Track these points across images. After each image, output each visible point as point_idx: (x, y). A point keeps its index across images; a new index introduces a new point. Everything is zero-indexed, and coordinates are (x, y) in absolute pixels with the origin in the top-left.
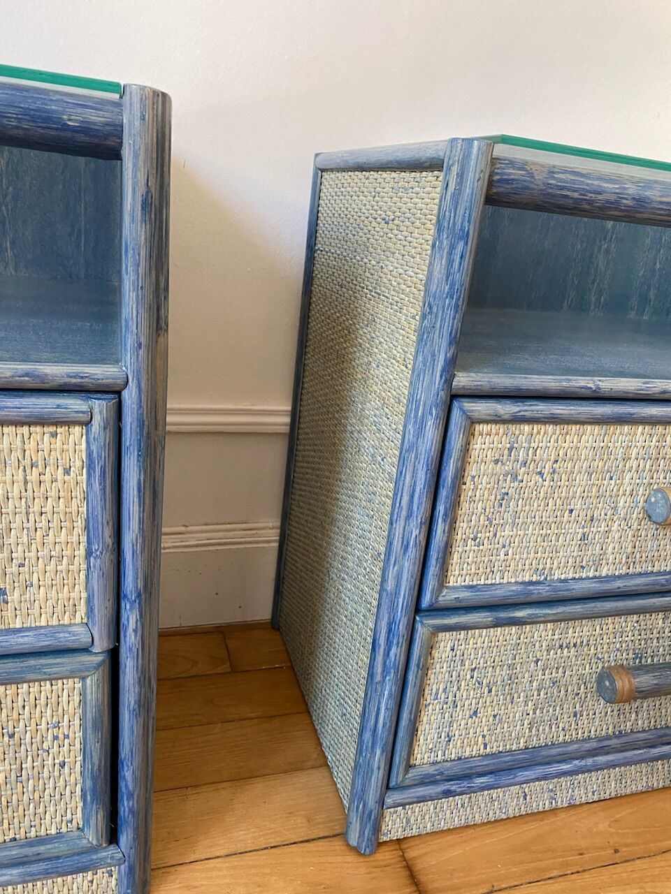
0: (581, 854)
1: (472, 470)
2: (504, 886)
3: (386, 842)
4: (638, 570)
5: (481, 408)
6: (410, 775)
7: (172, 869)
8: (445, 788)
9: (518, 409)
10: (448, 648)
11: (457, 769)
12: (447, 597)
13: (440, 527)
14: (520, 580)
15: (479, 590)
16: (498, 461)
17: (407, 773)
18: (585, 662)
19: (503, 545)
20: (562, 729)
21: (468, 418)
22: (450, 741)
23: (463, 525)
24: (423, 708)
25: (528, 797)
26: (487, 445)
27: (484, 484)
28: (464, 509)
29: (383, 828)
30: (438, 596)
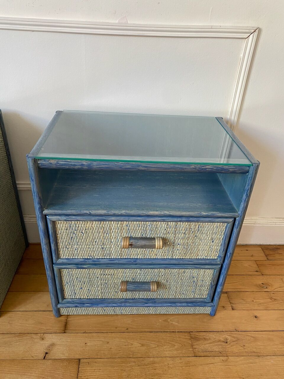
0: (116, 328)
1: (59, 231)
2: (88, 332)
3: (63, 315)
4: (124, 257)
5: (54, 218)
6: (64, 301)
7: (8, 312)
8: (76, 305)
9: (66, 218)
10: (67, 272)
12: (60, 261)
14: (84, 258)
15: (70, 260)
16: (67, 230)
17: (63, 300)
18: (115, 279)
19: (76, 249)
20: (113, 295)
21: (50, 221)
22: (75, 294)
23: (61, 244)
24: (64, 285)
25: (106, 311)
26: (62, 227)
27: (64, 235)
28: (60, 241)
29: (61, 312)
30: (57, 261)
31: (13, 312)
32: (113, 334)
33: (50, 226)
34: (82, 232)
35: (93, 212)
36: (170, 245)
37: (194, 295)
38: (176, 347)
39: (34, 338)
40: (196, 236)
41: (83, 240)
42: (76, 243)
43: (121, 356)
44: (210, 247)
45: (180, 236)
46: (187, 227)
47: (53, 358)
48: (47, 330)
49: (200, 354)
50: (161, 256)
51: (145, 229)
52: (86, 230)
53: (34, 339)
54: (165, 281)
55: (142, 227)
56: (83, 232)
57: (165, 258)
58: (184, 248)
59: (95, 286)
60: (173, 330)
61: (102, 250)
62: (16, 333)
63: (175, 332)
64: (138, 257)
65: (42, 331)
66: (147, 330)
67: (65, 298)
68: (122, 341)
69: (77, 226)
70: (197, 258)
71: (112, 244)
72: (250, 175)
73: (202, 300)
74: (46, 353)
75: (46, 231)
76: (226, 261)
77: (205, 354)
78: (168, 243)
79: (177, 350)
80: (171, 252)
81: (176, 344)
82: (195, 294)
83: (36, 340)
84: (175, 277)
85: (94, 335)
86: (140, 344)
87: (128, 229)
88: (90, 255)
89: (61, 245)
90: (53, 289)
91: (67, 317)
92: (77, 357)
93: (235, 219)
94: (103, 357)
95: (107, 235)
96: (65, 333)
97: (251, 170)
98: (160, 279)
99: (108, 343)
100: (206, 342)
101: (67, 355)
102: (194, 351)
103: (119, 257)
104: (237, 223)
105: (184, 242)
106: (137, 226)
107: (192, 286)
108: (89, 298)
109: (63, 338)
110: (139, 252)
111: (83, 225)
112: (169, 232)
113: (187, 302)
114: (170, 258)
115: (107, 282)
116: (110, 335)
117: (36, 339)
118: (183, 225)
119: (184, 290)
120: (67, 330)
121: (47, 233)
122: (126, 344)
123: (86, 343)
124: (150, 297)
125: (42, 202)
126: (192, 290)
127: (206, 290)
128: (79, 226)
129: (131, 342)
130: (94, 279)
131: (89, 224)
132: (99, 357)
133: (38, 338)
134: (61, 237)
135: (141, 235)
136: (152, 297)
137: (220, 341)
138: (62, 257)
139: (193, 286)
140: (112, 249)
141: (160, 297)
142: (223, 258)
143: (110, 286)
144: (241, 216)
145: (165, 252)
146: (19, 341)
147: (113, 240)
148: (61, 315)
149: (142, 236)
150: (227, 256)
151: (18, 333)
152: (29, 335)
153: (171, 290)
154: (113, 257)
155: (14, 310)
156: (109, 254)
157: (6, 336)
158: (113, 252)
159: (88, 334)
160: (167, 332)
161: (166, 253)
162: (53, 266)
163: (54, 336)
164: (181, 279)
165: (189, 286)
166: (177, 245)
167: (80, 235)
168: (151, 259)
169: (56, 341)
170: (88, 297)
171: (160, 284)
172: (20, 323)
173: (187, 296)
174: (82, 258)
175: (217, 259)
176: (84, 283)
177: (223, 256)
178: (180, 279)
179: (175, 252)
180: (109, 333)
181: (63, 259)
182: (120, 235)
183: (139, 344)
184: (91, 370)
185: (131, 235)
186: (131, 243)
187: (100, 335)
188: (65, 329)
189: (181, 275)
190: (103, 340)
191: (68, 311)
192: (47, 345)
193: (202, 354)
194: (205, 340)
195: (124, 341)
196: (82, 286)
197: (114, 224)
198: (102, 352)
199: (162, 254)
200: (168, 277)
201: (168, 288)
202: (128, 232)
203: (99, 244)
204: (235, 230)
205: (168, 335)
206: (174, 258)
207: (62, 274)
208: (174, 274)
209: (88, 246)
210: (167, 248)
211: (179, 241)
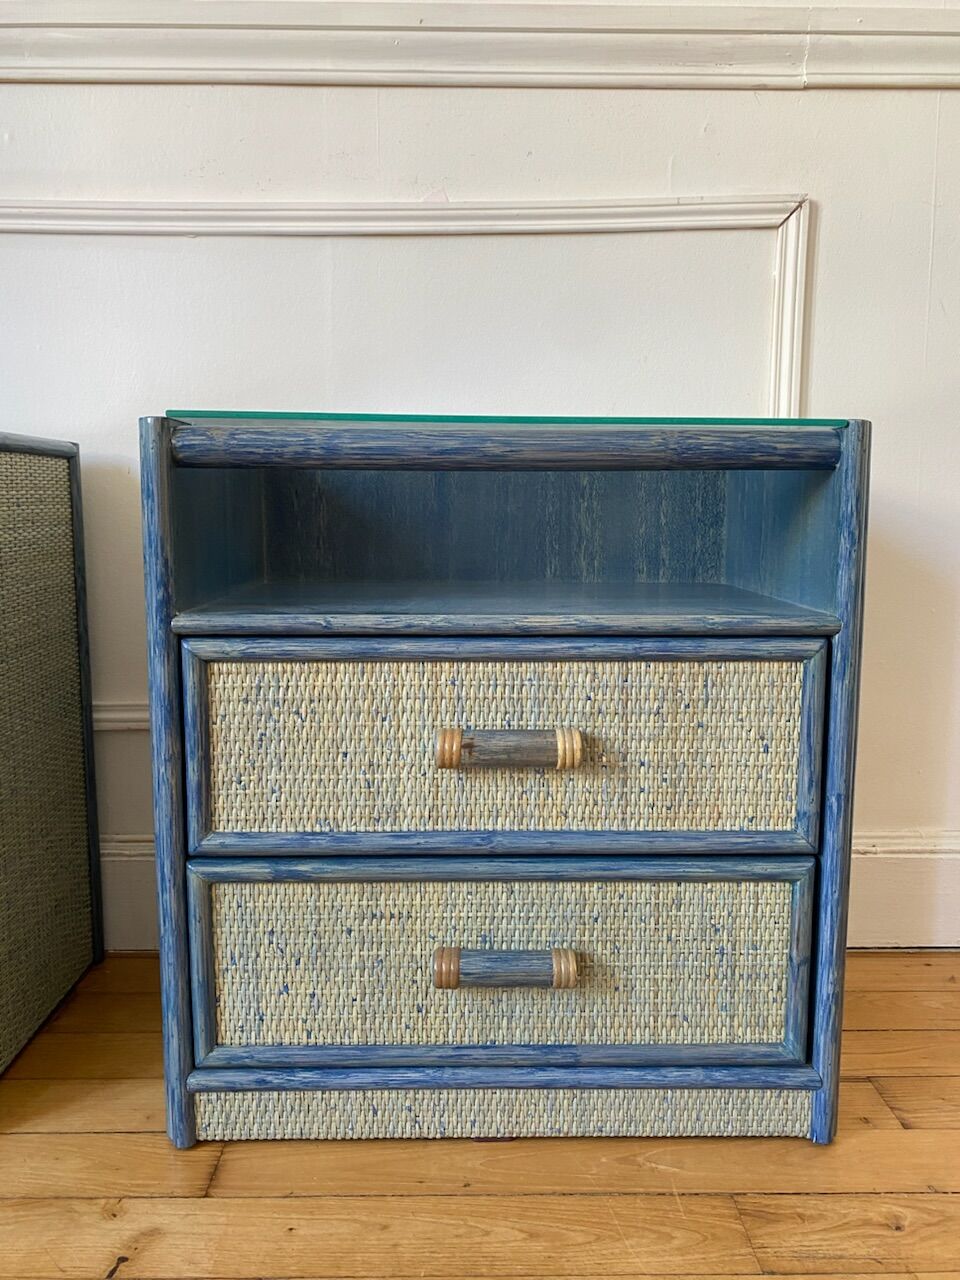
1: (218, 709)
2: (304, 1194)
3: (206, 1142)
4: (447, 827)
5: (206, 648)
6: (214, 1053)
8: (260, 1076)
9: (246, 646)
10: (234, 905)
11: (270, 1056)
12: (210, 843)
13: (192, 767)
14: (300, 829)
16: (246, 701)
17: (211, 1051)
18: (413, 939)
19: (273, 792)
20: (407, 1027)
21: (194, 655)
22: (262, 1020)
23: (223, 766)
24: (221, 974)
25: (379, 1113)
26: (230, 684)
27: (236, 723)
28: (219, 749)
29: (199, 1120)
30: (201, 840)
31: (9, 1137)
32: (407, 1199)
33: (190, 679)
34: (297, 713)
35: (339, 621)
36: (610, 768)
37: (731, 1026)
38: (676, 1243)
39: (76, 1212)
40: (700, 725)
41: (300, 747)
42: (274, 763)
43: (439, 1271)
44: (760, 777)
45: (642, 724)
46: (665, 684)
48: (133, 1189)
49: (787, 1266)
50: (583, 819)
51: (515, 696)
52: (312, 701)
53: (76, 1215)
54: (608, 952)
55: (505, 686)
56: (302, 711)
57: (598, 828)
58: (665, 780)
59: (339, 979)
60: (657, 1187)
61: (367, 790)
62: (9, 1195)
63: (672, 1194)
64: (499, 827)
65: (116, 1192)
66: (548, 1188)
67: (220, 1041)
68: (446, 1221)
69: (283, 684)
70: (719, 828)
71: (401, 763)
72: (846, 464)
73: (763, 1049)
74: (123, 1260)
75: (175, 704)
76: (829, 836)
77: (810, 1265)
78: (604, 759)
79: (682, 1251)
80: (616, 799)
81: (676, 1233)
82: (732, 1018)
83: (85, 1217)
84: (643, 924)
85: (332, 1202)
86: (521, 1231)
87: (459, 699)
88: (322, 816)
89: (221, 772)
90: (176, 985)
91: (222, 1150)
92: (252, 1272)
93: (828, 637)
94: (364, 1274)
95: (386, 723)
96: (206, 1196)
97: (848, 445)
98: (586, 938)
99: (385, 1227)
100: (808, 1227)
101: (208, 1265)
102: (759, 1255)
103: (429, 827)
104: (837, 656)
105: (663, 753)
106: (489, 685)
107: (716, 976)
108: (312, 1041)
109: (198, 1213)
110: (499, 801)
111: (301, 683)
112: (604, 708)
113: (707, 1065)
114: (615, 828)
115: (382, 952)
116: (393, 1202)
117: (85, 1213)
118: (650, 676)
119: (686, 999)
120: (215, 1187)
121: (176, 713)
122: (461, 1231)
123: (291, 1229)
124: (553, 1038)
125: (172, 580)
126: (720, 1000)
127: (775, 1000)
128: (288, 687)
129: (483, 1227)
130: (334, 940)
131: (323, 677)
132: (345, 1274)
133: (94, 1213)
134: (223, 734)
135: (504, 723)
136: (561, 1038)
137: (867, 1223)
138: (221, 830)
139: (720, 976)
140: (401, 789)
141: (595, 1038)
142: (814, 820)
143: (397, 976)
144: (846, 626)
145: (596, 804)
146: (17, 1222)
147: (404, 748)
148: (198, 1144)
149: (507, 728)
150: (828, 813)
151: (18, 1196)
152: (61, 1203)
153: (633, 1000)
154: (405, 829)
155: (14, 1131)
156: (392, 815)
158: (405, 801)
159: (304, 1199)
160: (635, 1194)
161: (600, 802)
162: (185, 868)
163: (161, 1206)
164: (669, 939)
165: (703, 976)
166: (638, 764)
167: (290, 724)
168: (545, 831)
169: (166, 1222)
170: (309, 1037)
171: (589, 963)
172: (31, 1168)
173: (703, 1034)
174: (293, 830)
175: (794, 831)
176: (298, 963)
177: (812, 808)
178: (665, 938)
179: (633, 801)
180: (389, 1199)
181: (224, 834)
182: (429, 723)
183: (517, 1233)
185: (469, 723)
186: (468, 741)
187: (352, 1202)
188: (209, 1185)
189: (665, 914)
190: (364, 1218)
191: (227, 1118)
192: (128, 1233)
193: (797, 1266)
194: (803, 1220)
195: (453, 1222)
196: (289, 979)
197: (408, 673)
198: (359, 1258)
199: (587, 812)
200: (616, 925)
201: (621, 988)
202: (459, 709)
203: (357, 763)
204: (838, 689)
205: (639, 1202)
206: (632, 828)
207: (214, 913)
208: (638, 913)
209: (316, 777)
210: (602, 781)
211: (641, 750)
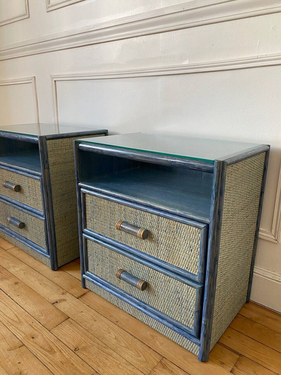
0: (110, 316)
7: (62, 271)
8: (93, 280)
10: (90, 244)
16: (91, 203)
19: (95, 224)
21: (82, 191)
22: (94, 269)
24: (88, 257)
25: (112, 299)
26: (88, 199)
27: (90, 207)
28: (87, 212)
29: (86, 284)
30: (85, 229)
31: (65, 272)
32: (105, 318)
33: (82, 197)
36: (155, 242)
38: (140, 358)
39: (59, 290)
40: (175, 238)
41: (99, 216)
43: (94, 334)
44: (190, 257)
45: (162, 233)
46: (167, 224)
47: (57, 307)
48: (70, 291)
50: (149, 252)
51: (136, 217)
52: (101, 206)
54: (154, 286)
55: (134, 214)
56: (99, 208)
58: (167, 249)
59: (106, 267)
60: (151, 345)
61: (110, 229)
63: (151, 349)
64: (133, 247)
65: (67, 290)
66: (130, 332)
67: (88, 270)
70: (179, 267)
73: (187, 328)
74: (57, 302)
75: (80, 201)
78: (154, 239)
79: (138, 360)
80: (156, 250)
81: (142, 356)
82: (181, 316)
83: (59, 292)
86: (115, 336)
89: (87, 216)
91: (88, 292)
92: (69, 315)
93: (208, 226)
94: (83, 327)
95: (113, 215)
96: (78, 298)
98: (150, 280)
99: (95, 321)
101: (65, 310)
102: (152, 372)
105: (166, 242)
106: (131, 213)
109: (74, 301)
111: (99, 202)
112: (154, 226)
113: (174, 325)
114: (155, 257)
115: (113, 265)
116: (102, 317)
118: (164, 221)
119: (171, 306)
121: (80, 203)
122: (106, 330)
123: (82, 312)
124: (143, 300)
125: (79, 175)
126: (179, 310)
127: (192, 317)
128: (97, 202)
129: (110, 331)
130: (105, 259)
131: (102, 202)
132: (81, 325)
133: (61, 292)
134: (88, 209)
135: (134, 223)
138: (88, 228)
139: (179, 305)
142: (201, 275)
144: (211, 223)
145: (152, 249)
146: (51, 288)
148: (86, 288)
151: (56, 283)
152: (59, 287)
153: (159, 300)
154: (116, 240)
156: (114, 236)
157: (49, 281)
158: (116, 234)
159: (90, 308)
160: (144, 344)
162: (82, 234)
163: (70, 296)
164: (167, 289)
165: (175, 303)
166: (161, 243)
167: (97, 210)
168: (141, 252)
169: (68, 299)
171: (150, 286)
173: (174, 317)
174: (98, 233)
175: (197, 276)
176: (100, 261)
179: (160, 252)
183: (114, 336)
184: (68, 328)
185: (127, 221)
187: (96, 313)
188: (80, 297)
189: (166, 283)
190: (94, 317)
191: (90, 286)
192: (62, 298)
195: (106, 327)
196: (98, 263)
197: (116, 206)
198: (85, 323)
201: (157, 296)
202: (126, 217)
203: (108, 223)
205: (143, 346)
206: (159, 258)
207: (87, 245)
210: (153, 244)
211: (161, 239)
